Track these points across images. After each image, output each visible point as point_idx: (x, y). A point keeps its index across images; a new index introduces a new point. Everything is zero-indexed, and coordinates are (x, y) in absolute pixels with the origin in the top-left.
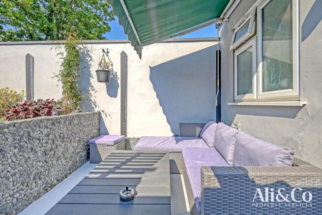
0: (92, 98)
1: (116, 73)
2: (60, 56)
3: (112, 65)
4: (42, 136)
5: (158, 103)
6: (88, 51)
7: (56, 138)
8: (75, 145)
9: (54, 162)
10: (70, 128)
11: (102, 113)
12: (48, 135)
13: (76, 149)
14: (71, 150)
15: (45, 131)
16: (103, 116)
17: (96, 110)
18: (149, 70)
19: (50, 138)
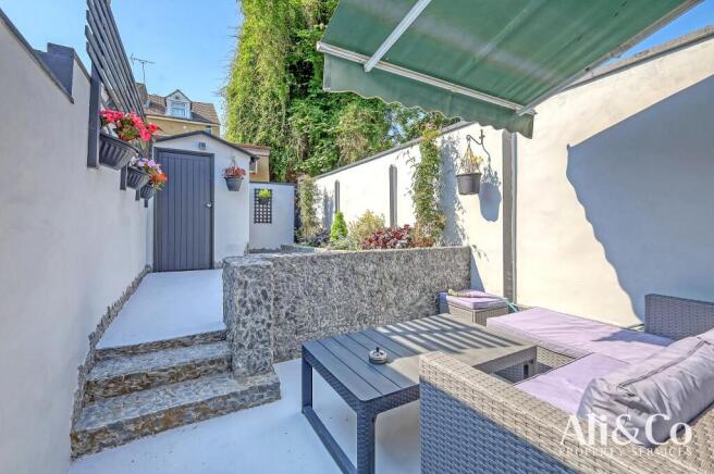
0: (459, 223)
1: (496, 173)
2: (410, 164)
3: (489, 160)
4: (368, 273)
5: (593, 234)
6: (454, 143)
7: (385, 278)
8: (416, 294)
9: (383, 309)
10: (406, 268)
11: (473, 249)
12: (375, 272)
13: (417, 301)
14: (408, 300)
15: (372, 267)
16: (475, 254)
17: (465, 244)
18: (566, 153)
19: (377, 276)
